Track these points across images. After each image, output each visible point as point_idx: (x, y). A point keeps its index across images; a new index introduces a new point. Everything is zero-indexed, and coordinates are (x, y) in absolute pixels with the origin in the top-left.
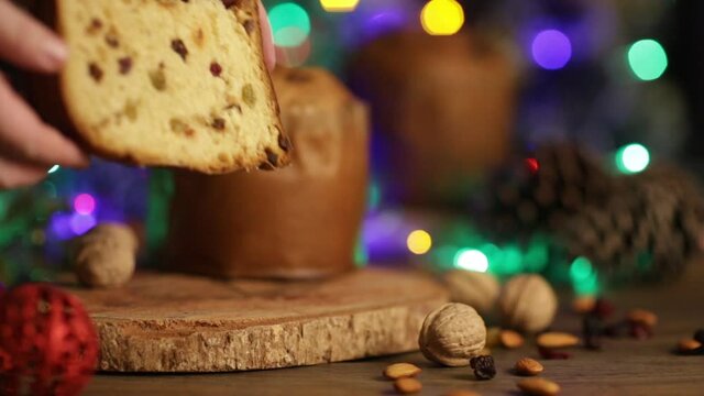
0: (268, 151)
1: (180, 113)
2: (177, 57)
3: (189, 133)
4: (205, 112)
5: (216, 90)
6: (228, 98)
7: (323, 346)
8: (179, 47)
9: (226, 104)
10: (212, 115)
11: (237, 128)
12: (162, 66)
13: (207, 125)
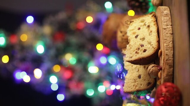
0: (152, 16)
1: (148, 34)
2: (138, 37)
3: (151, 32)
4: (147, 29)
5: (143, 28)
6: (144, 25)
7: (169, 35)
8: (136, 37)
9: (145, 26)
10: (147, 28)
11: (149, 23)
12: (140, 39)
13: (149, 29)
